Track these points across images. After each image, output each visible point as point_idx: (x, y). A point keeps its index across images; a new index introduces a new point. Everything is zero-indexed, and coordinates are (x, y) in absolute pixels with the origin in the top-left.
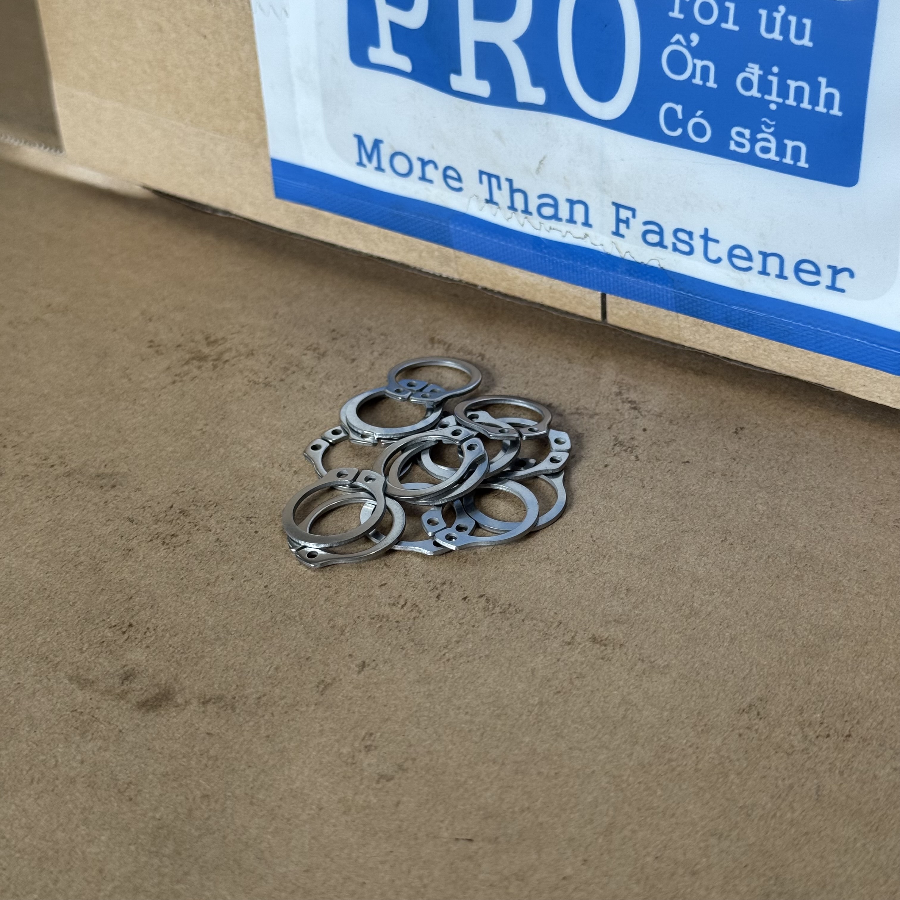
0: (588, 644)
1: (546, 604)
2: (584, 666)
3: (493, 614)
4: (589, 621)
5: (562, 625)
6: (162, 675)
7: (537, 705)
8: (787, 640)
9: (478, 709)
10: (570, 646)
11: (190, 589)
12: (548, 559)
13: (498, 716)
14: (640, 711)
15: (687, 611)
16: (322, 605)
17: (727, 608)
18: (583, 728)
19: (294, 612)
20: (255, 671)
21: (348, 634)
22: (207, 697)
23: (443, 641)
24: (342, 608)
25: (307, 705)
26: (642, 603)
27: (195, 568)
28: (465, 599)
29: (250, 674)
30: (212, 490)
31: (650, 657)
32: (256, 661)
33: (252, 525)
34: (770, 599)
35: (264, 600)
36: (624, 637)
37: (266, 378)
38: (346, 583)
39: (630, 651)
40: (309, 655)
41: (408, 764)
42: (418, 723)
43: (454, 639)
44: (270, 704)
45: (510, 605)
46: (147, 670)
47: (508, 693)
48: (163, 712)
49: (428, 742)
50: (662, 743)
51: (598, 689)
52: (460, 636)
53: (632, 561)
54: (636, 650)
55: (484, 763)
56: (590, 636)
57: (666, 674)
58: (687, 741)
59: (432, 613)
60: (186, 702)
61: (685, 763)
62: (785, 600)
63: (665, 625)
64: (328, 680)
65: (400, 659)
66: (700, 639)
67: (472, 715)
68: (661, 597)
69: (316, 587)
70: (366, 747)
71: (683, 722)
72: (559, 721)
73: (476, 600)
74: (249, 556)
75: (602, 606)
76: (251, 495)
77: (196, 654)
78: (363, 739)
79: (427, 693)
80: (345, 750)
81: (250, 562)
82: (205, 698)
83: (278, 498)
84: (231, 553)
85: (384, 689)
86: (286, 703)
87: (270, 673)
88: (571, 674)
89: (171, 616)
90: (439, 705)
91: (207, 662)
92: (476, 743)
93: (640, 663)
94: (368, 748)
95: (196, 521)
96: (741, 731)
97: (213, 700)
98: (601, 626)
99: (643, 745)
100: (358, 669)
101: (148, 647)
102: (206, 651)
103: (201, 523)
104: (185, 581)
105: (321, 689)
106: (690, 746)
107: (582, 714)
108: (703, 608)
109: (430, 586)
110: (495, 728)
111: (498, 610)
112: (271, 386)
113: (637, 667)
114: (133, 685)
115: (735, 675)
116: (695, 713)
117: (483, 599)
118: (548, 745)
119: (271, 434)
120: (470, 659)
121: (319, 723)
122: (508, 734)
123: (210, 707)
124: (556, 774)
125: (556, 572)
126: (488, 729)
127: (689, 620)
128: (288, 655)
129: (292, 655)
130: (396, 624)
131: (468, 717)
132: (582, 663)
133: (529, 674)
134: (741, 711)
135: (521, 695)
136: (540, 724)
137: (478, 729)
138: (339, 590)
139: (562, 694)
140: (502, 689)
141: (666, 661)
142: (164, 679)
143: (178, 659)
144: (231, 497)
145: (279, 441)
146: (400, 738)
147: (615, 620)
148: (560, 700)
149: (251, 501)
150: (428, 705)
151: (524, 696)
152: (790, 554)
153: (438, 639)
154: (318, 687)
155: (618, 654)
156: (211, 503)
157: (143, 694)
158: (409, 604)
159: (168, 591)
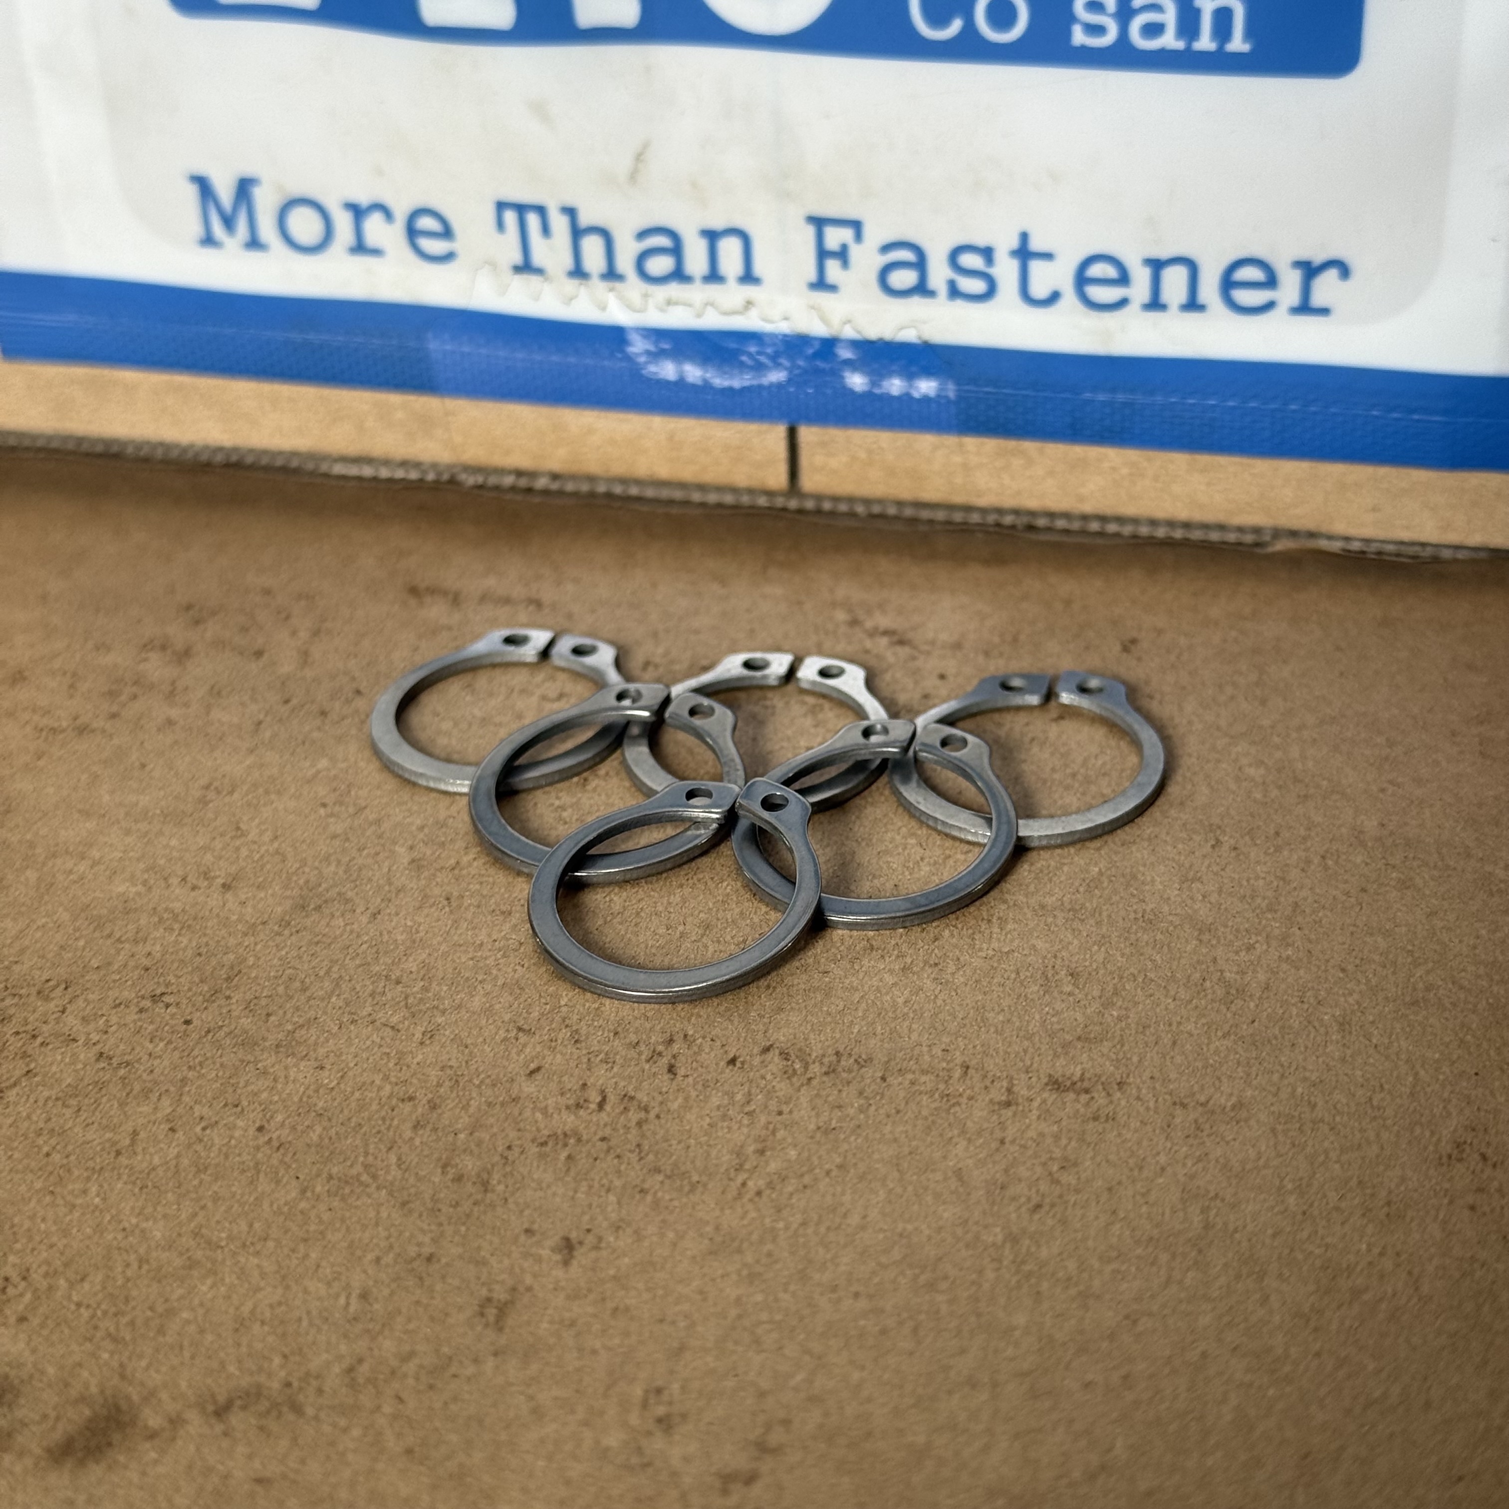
0: (1050, 1097)
1: (914, 1036)
2: (1064, 1141)
3: (810, 1079)
4: (1025, 1051)
5: (971, 1072)
6: (85, 1374)
7: (1004, 1242)
8: (1454, 1005)
9: (876, 1280)
10: (1013, 1108)
11: (76, 1173)
12: (872, 948)
13: (931, 1286)
14: (1233, 1206)
15: (1220, 992)
16: (412, 1139)
17: (1298, 969)
18: (1133, 1269)
19: (351, 1166)
20: (314, 1313)
21: (501, 1188)
22: (221, 1399)
23: (726, 1158)
24: (462, 1136)
25: (476, 1361)
26: (1116, 993)
27: (70, 1124)
28: (733, 1061)
29: (305, 1323)
30: (43, 957)
31: (1194, 1094)
32: (306, 1291)
33: (172, 1010)
34: (1371, 934)
35: (270, 1157)
36: (1117, 1068)
37: (75, 719)
38: (447, 1083)
39: (1144, 1091)
40: (427, 1250)
41: (776, 1437)
42: (757, 1341)
43: (751, 1149)
44: (382, 1377)
45: (837, 1054)
46: (43, 1372)
47: (927, 1232)
48: (122, 1458)
49: (799, 1378)
50: (1318, 1263)
51: (1119, 1183)
52: (759, 1139)
53: (1050, 920)
54: (1158, 1086)
55: (950, 1393)
56: (1045, 1080)
57: (1246, 1120)
58: (1369, 1245)
59: (675, 1105)
60: (171, 1421)
61: (1390, 1290)
62: (1404, 929)
63: (1190, 1027)
64: (500, 1294)
65: (646, 1215)
66: (1276, 1038)
67: (870, 1297)
68: (1151, 975)
69: (382, 1106)
70: (660, 1420)
71: (1337, 1209)
72: (1072, 1265)
73: (757, 1061)
74: (191, 1074)
75: (1037, 1017)
76: (141, 949)
77: (151, 1309)
78: (645, 1405)
79: (745, 1272)
80: (613, 1440)
81: (200, 1087)
82: (215, 1402)
83: (207, 944)
84: (145, 1076)
85: (641, 1286)
86: (421, 1367)
87: (352, 1309)
88: (1044, 1164)
89: (54, 1239)
90: (785, 1291)
91: (188, 1322)
92: (911, 1354)
93: (1179, 1111)
94: (665, 1423)
95: (30, 1027)
96: (1470, 1199)
97: (239, 1403)
98: (1056, 1056)
99: (1280, 1275)
100: (558, 1257)
101: (22, 1319)
102: (175, 1296)
103: (45, 1028)
104: (56, 1157)
105: (492, 1319)
106: (1381, 1254)
107: (1114, 1240)
108: (1247, 978)
109: (640, 1054)
110: (937, 1312)
111: (815, 1069)
112: (93, 731)
113: (1178, 1120)
114: (20, 1413)
115: (1390, 1092)
116: (1354, 1183)
117: (774, 1055)
118: (1073, 1322)
119: (136, 821)
120: (807, 1180)
121: (522, 1393)
122: (973, 1319)
123: (236, 1419)
124: (1126, 1377)
125: (904, 969)
126: (922, 1317)
127: (1233, 1008)
128: (378, 1260)
129: (389, 1259)
130: (604, 1146)
131: (863, 1304)
132: (1057, 1137)
133: (953, 1184)
134: (1445, 1160)
135: (959, 1231)
136: (1033, 1281)
137: (901, 1323)
138: (438, 1101)
139: (1047, 1208)
140: (910, 1227)
141: (1231, 1095)
142: (93, 1382)
143: (112, 1329)
144: (95, 963)
145: (160, 833)
146: (730, 1383)
147: (1079, 1038)
148: (1050, 1222)
149: (146, 962)
150: (759, 1298)
151: (967, 1232)
152: (1363, 844)
153: (714, 1153)
154: (482, 1315)
155: (1123, 1103)
156: (51, 983)
157: (53, 1428)
158: (612, 1098)
159: (23, 1188)
